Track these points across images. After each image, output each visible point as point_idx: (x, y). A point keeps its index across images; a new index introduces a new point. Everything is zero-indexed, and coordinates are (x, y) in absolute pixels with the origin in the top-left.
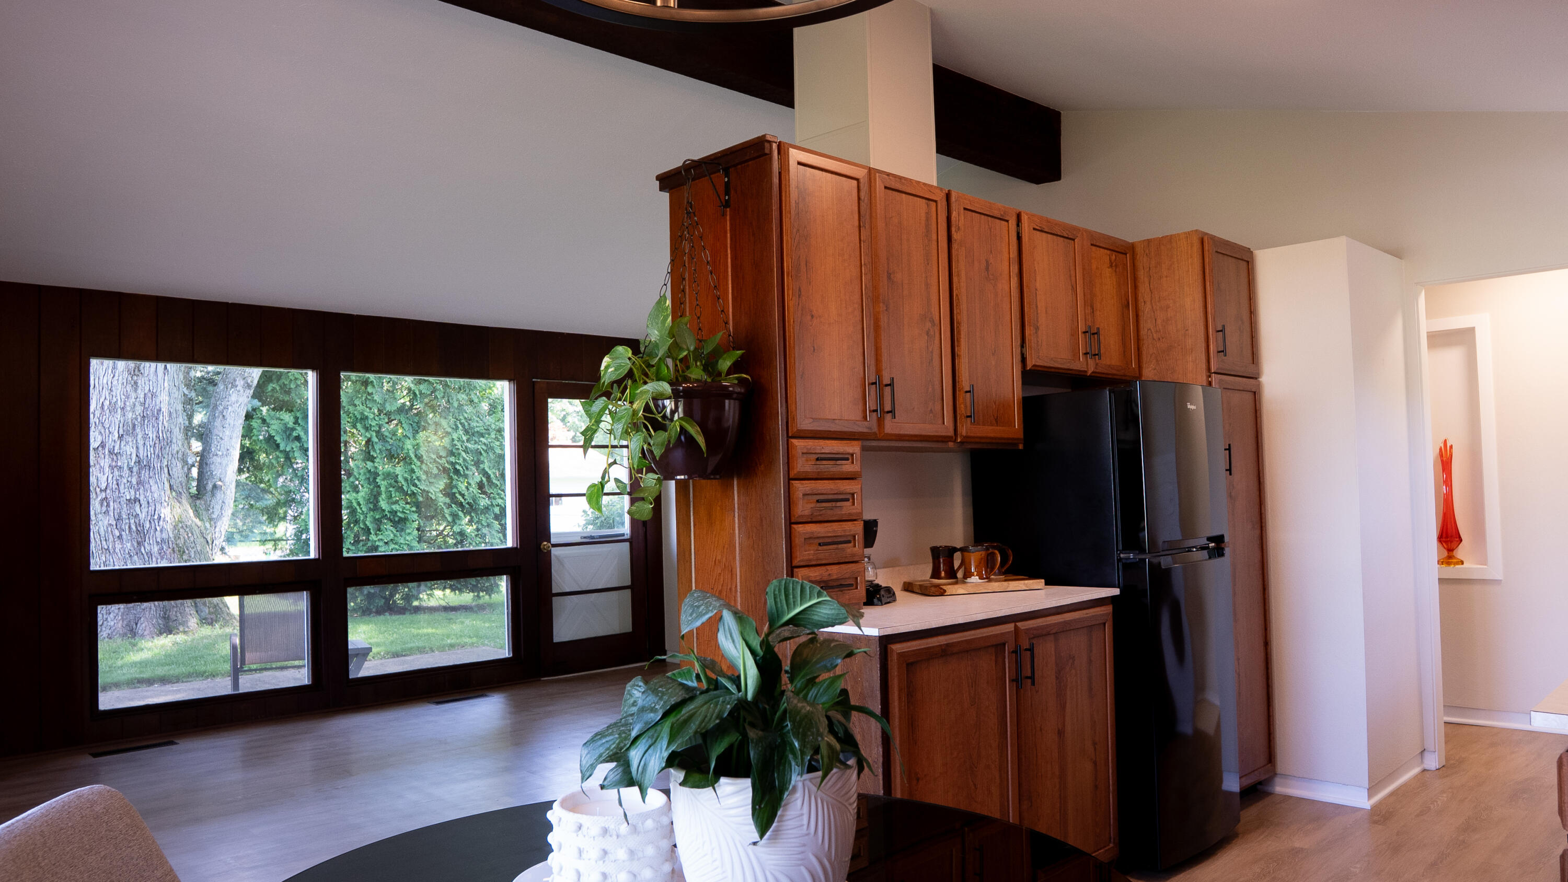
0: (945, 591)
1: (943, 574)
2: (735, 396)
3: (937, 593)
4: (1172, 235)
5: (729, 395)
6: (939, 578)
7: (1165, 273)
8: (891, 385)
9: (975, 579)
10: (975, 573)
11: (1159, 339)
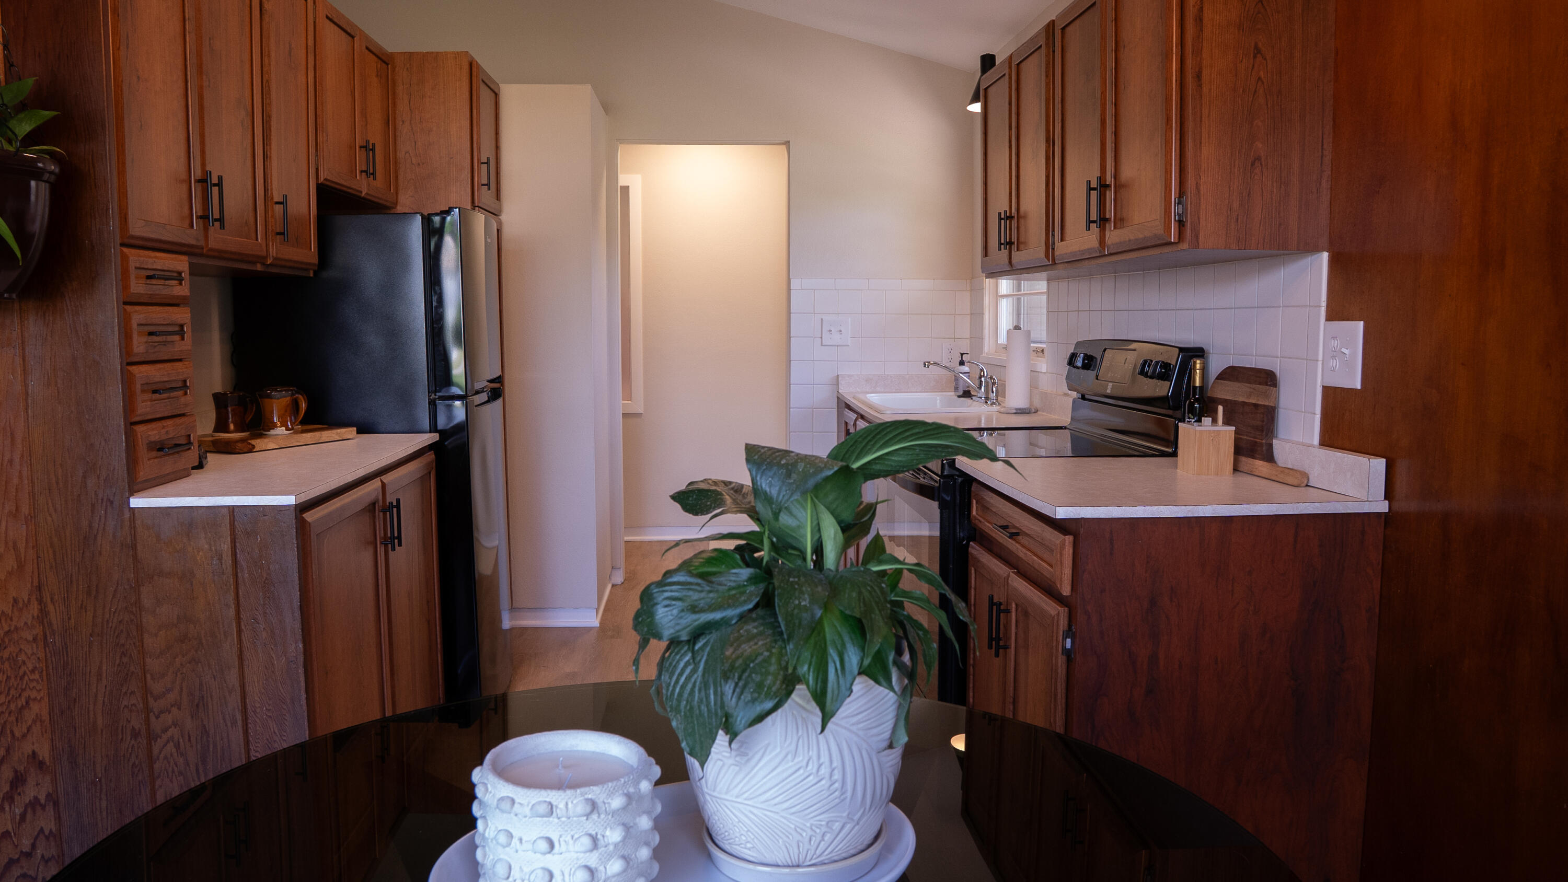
0: (254, 446)
1: (232, 427)
2: (46, 176)
3: (245, 450)
4: (437, 53)
5: (38, 175)
6: (227, 431)
7: (429, 94)
8: (219, 185)
9: (281, 431)
10: (279, 424)
11: (419, 164)
